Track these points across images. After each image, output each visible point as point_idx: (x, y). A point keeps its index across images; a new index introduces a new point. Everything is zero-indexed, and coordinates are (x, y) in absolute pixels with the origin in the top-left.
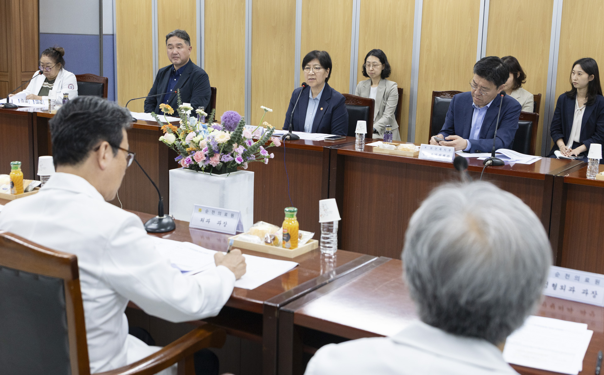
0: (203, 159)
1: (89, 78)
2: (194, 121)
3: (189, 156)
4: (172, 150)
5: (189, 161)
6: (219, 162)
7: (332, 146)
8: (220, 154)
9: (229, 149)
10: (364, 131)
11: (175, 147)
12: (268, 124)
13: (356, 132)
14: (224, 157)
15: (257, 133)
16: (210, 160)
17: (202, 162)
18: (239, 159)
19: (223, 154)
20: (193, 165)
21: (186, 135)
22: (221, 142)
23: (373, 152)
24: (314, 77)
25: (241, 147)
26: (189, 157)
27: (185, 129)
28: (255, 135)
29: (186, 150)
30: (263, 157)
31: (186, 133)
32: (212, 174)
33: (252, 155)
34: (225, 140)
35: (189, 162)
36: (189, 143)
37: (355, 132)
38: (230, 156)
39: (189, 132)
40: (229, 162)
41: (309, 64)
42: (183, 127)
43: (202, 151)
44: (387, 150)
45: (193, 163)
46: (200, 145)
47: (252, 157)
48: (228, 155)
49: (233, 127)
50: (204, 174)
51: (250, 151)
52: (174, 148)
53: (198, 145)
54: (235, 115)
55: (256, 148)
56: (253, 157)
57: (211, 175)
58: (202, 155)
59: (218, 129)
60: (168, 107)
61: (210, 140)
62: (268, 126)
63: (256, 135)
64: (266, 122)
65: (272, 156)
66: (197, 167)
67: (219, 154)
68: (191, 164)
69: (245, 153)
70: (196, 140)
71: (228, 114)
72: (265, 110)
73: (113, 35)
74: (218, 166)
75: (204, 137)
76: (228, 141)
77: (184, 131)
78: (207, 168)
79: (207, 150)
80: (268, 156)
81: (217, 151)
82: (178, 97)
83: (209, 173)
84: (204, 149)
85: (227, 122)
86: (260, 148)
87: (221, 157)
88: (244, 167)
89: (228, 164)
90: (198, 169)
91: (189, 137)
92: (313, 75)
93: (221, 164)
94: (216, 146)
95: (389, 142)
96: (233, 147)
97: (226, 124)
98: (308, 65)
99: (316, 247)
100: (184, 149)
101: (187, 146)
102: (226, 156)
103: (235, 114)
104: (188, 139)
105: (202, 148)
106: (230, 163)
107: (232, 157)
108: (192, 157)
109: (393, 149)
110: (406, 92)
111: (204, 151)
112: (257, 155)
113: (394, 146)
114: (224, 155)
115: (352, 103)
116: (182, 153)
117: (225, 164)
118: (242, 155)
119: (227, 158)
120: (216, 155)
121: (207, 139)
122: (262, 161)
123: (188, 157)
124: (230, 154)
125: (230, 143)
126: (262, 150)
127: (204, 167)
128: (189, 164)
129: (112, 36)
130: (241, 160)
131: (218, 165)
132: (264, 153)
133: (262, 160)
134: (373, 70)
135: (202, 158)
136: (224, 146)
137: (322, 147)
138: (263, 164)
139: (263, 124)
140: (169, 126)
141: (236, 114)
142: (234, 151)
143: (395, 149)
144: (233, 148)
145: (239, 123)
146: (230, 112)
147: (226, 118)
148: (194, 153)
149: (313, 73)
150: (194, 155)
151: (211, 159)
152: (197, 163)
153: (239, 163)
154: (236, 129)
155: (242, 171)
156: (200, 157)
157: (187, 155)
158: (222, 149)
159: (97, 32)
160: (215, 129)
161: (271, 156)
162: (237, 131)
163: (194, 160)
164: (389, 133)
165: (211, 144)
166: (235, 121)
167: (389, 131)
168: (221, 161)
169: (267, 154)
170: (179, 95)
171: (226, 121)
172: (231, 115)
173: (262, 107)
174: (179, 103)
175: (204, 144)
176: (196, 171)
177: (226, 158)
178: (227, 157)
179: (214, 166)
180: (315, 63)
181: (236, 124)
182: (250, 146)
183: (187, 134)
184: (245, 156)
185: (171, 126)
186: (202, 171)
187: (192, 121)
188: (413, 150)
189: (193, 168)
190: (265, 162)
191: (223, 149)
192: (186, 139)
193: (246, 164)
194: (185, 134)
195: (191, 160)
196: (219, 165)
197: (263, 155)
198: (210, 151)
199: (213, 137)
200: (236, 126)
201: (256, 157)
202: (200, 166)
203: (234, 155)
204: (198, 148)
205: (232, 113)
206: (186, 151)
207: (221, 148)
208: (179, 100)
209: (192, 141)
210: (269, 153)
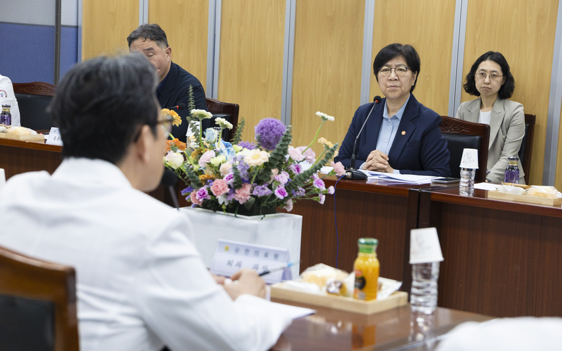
0: (225, 191)
1: (40, 89)
2: (213, 134)
3: (203, 186)
4: (178, 178)
5: (204, 193)
6: (249, 197)
7: (422, 188)
8: (252, 183)
9: (266, 176)
10: (475, 165)
11: (183, 174)
12: (326, 140)
13: (462, 166)
14: (258, 190)
15: (309, 154)
16: (236, 194)
17: (223, 197)
18: (280, 192)
19: (256, 184)
20: (209, 200)
21: (200, 156)
22: (254, 164)
23: (487, 198)
24: (397, 83)
25: (284, 173)
26: (204, 188)
27: (198, 146)
28: (306, 157)
29: (199, 177)
30: (317, 192)
31: (199, 152)
32: (238, 215)
33: (300, 188)
34: (260, 162)
35: (203, 195)
36: (205, 168)
37: (460, 166)
38: (267, 188)
39: (205, 151)
40: (264, 198)
41: (389, 63)
42: (196, 143)
43: (224, 178)
44: (511, 195)
45: (209, 197)
46: (221, 170)
47: (300, 192)
48: (263, 186)
49: (273, 142)
50: (225, 215)
51: (298, 181)
52: (181, 175)
53: (217, 170)
54: (277, 125)
55: (307, 175)
56: (302, 191)
57: (236, 216)
58: (223, 185)
59: (248, 148)
60: (174, 114)
61: (237, 162)
62: (326, 145)
63: (308, 157)
64: (322, 138)
65: (332, 190)
66: (214, 204)
67: (249, 185)
68: (206, 199)
69: (290, 184)
70: (215, 161)
71: (266, 123)
72: (323, 118)
73: (77, 27)
74: (247, 203)
75: (227, 159)
76: (265, 164)
77: (196, 150)
78: (230, 207)
79: (232, 178)
80: (326, 191)
81: (246, 179)
82: (190, 97)
83: (234, 215)
84: (226, 176)
85: (264, 135)
86: (314, 177)
87: (253, 190)
88: (287, 207)
89: (264, 201)
90: (217, 207)
91: (203, 160)
92: (396, 80)
93: (253, 199)
94: (246, 172)
95: (515, 183)
96: (272, 174)
97: (263, 138)
98: (386, 66)
99: (403, 303)
100: (197, 176)
101: (201, 172)
102: (260, 187)
103: (276, 122)
104: (203, 161)
105: (224, 174)
106: (267, 200)
107: (269, 190)
108: (209, 189)
109: (520, 194)
110: (541, 121)
111: (227, 179)
112: (308, 187)
113: (522, 189)
114: (258, 186)
115: (454, 131)
116: (193, 181)
117: (258, 200)
118: (285, 188)
119: (263, 191)
120: (246, 186)
121: (232, 160)
122: (315, 199)
123: (202, 189)
124: (267, 185)
125: (268, 166)
126: (316, 180)
127: (226, 204)
128: (203, 199)
129: (74, 29)
130: (284, 193)
131: (247, 201)
132: (320, 185)
133: (315, 197)
134: (489, 82)
135: (224, 189)
136: (258, 173)
137: (407, 190)
138: (317, 203)
139: (319, 142)
140: (174, 141)
141: (278, 123)
142: (274, 181)
143: (524, 194)
144: (272, 176)
145: (283, 136)
146: (269, 120)
147: (262, 128)
148: (211, 182)
149: (397, 78)
150: (212, 185)
151: (237, 191)
152: (216, 196)
153: (281, 197)
154: (278, 146)
155: (283, 214)
156: (220, 188)
157: (200, 185)
158: (254, 176)
159: (51, 22)
160: (244, 147)
161: (329, 190)
162: (280, 148)
163: (210, 193)
164: (514, 169)
165: (239, 169)
166: (277, 133)
167: (514, 166)
168: (252, 196)
169: (323, 188)
170: (192, 95)
171: (262, 133)
172: (271, 124)
173: (319, 114)
174: (190, 106)
175: (227, 168)
176: (213, 211)
177: (261, 191)
178: (263, 189)
179: (241, 202)
180: (399, 61)
181: (277, 138)
182: (298, 174)
183: (201, 154)
184: (290, 188)
185: (177, 142)
186: (221, 210)
187: (209, 134)
188: (552, 195)
189: (208, 206)
190: (320, 200)
191: (257, 177)
192: (200, 162)
193: (290, 203)
194: (198, 154)
195: (207, 193)
196: (250, 201)
197: (317, 187)
198: (236, 179)
199: (242, 158)
200: (277, 142)
201: (307, 192)
202: (220, 202)
203: (273, 187)
204: (218, 174)
205: (272, 121)
206: (198, 180)
207: (252, 175)
208: (191, 102)
209: (209, 164)
210: (327, 187)
